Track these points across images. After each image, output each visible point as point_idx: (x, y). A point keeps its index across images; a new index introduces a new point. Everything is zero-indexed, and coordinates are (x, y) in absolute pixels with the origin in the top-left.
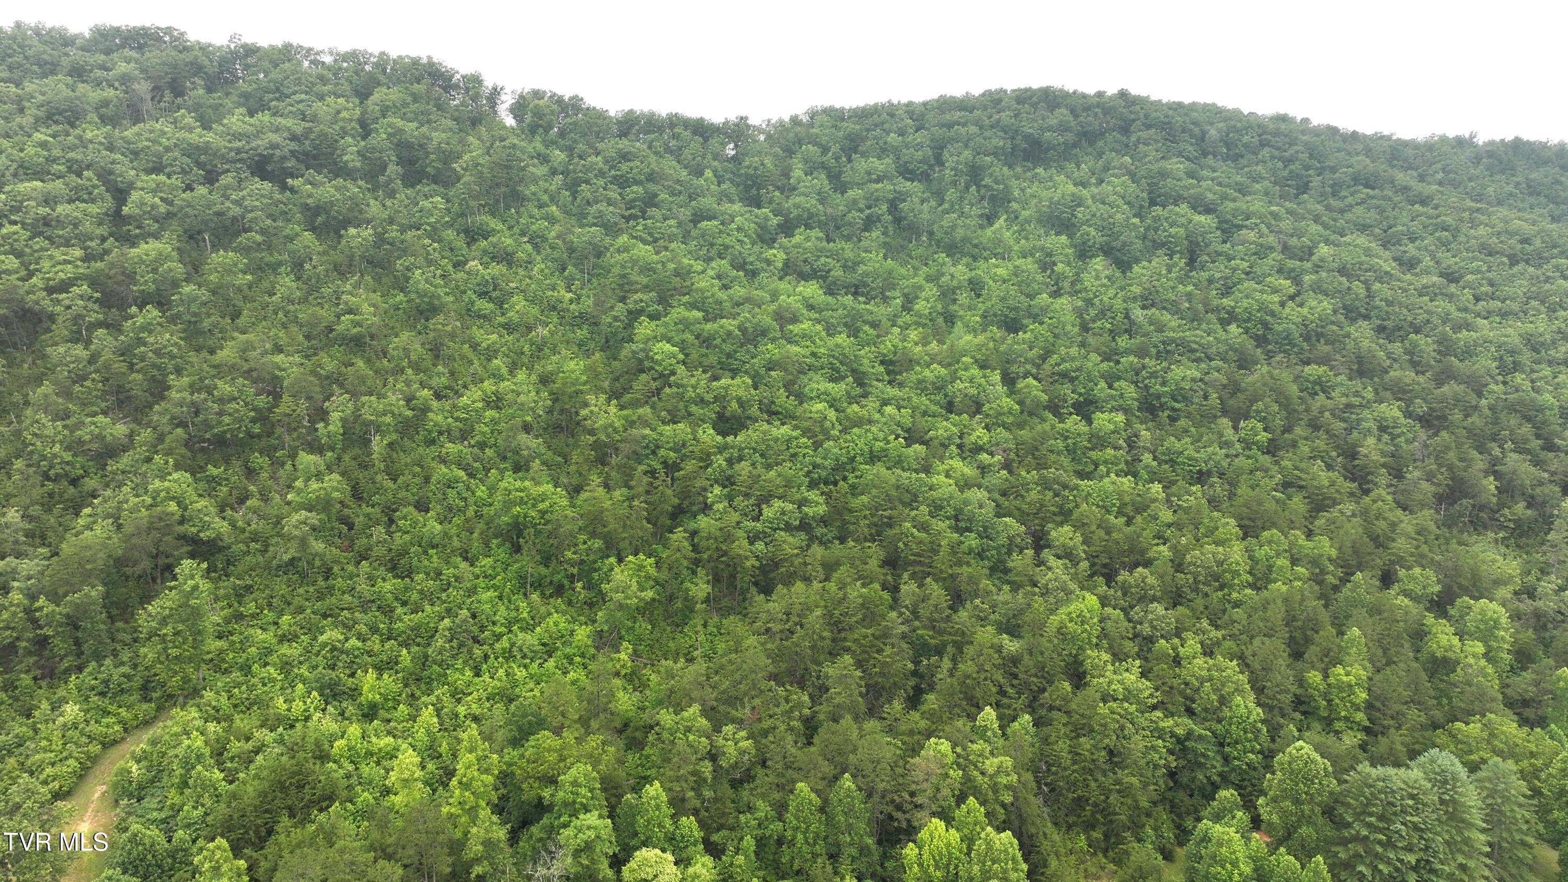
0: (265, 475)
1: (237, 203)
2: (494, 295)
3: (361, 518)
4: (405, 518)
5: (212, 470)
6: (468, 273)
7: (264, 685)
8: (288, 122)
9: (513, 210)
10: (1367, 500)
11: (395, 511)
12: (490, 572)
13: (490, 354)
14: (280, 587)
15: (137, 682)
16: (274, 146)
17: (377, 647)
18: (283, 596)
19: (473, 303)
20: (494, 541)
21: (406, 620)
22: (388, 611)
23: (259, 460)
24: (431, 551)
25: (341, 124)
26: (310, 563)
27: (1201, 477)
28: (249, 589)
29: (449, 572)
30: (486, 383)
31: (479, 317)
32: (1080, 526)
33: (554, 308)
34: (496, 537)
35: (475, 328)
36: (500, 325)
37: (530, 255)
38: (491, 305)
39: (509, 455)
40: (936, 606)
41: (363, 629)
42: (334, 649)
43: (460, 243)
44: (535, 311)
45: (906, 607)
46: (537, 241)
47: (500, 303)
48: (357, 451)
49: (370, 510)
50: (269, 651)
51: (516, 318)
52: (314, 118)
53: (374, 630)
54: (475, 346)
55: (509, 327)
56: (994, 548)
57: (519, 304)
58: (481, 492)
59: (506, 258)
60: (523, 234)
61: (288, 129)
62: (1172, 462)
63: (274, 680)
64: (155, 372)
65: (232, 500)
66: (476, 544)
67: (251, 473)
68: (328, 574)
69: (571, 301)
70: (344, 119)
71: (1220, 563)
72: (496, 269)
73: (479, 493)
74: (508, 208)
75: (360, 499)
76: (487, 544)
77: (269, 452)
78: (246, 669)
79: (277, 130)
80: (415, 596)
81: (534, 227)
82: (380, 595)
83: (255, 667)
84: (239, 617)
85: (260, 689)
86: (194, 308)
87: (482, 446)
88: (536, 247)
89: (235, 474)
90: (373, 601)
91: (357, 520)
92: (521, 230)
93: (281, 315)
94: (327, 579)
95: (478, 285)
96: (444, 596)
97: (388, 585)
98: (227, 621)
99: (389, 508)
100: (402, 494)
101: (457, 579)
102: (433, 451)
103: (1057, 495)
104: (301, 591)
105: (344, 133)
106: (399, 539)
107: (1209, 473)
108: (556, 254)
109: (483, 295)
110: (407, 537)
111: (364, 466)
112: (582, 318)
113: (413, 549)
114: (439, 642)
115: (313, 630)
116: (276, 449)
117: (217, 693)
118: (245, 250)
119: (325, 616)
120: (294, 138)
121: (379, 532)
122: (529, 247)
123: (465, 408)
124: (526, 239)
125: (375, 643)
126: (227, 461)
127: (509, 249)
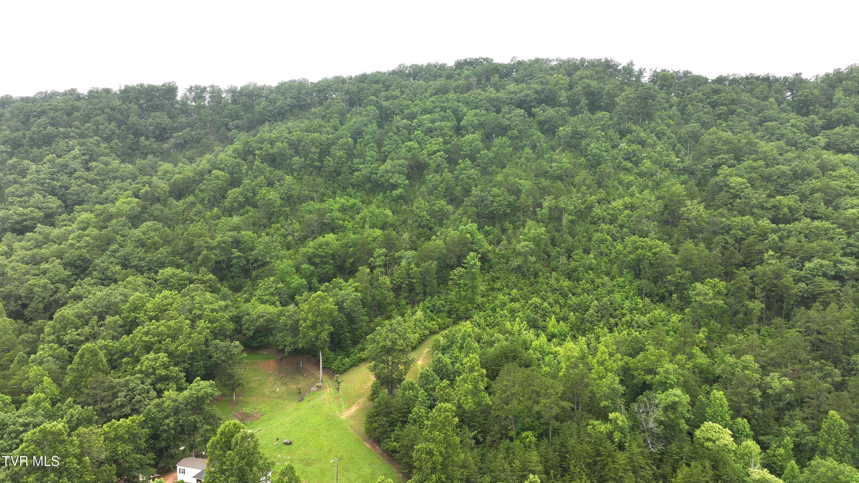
0: (510, 231)
1: (508, 119)
2: (633, 159)
3: (555, 253)
4: (577, 254)
5: (487, 228)
6: (620, 150)
7: (501, 317)
8: (535, 86)
9: (647, 122)
11: (572, 251)
12: (622, 284)
13: (629, 185)
14: (513, 278)
15: (447, 308)
16: (527, 96)
17: (558, 310)
18: (514, 282)
19: (621, 163)
20: (625, 270)
21: (573, 300)
22: (565, 296)
23: (507, 224)
24: (589, 271)
25: (559, 85)
26: (528, 270)
28: (498, 278)
29: (598, 281)
30: (626, 198)
31: (624, 169)
33: (667, 166)
35: (622, 174)
36: (636, 173)
37: (655, 142)
38: (631, 164)
39: (636, 232)
41: (551, 301)
42: (536, 307)
43: (617, 136)
44: (655, 167)
46: (660, 135)
47: (636, 164)
48: (555, 224)
49: (559, 249)
50: (504, 304)
51: (645, 170)
52: (547, 83)
53: (557, 302)
54: (621, 183)
55: (641, 175)
57: (647, 163)
58: (620, 247)
59: (642, 143)
60: (653, 132)
61: (535, 89)
63: (506, 317)
64: (466, 186)
65: (495, 242)
66: (615, 270)
67: (504, 231)
68: (536, 276)
69: (678, 162)
70: (561, 83)
72: (634, 147)
73: (618, 247)
74: (644, 120)
76: (621, 272)
77: (513, 222)
78: (494, 310)
79: (529, 89)
80: (579, 291)
81: (658, 129)
82: (561, 288)
83: (498, 309)
84: (493, 289)
85: (500, 319)
86: (485, 161)
87: (622, 226)
88: (659, 138)
89: (497, 231)
90: (558, 290)
91: (552, 254)
92: (651, 130)
93: (524, 166)
94: (535, 279)
95: (624, 154)
96: (595, 292)
97: (566, 283)
98: (487, 290)
99: (569, 250)
100: (577, 244)
101: (603, 284)
102: (595, 227)
104: (523, 281)
105: (560, 89)
106: (573, 264)
108: (671, 141)
109: (628, 159)
110: (578, 263)
111: (558, 231)
112: (685, 170)
113: (580, 269)
114: (591, 311)
115: (526, 298)
116: (516, 222)
118: (510, 138)
119: (533, 293)
120: (537, 92)
121: (564, 259)
122: (655, 138)
123: (613, 209)
124: (653, 135)
125: (557, 309)
126: (494, 226)
127: (644, 139)
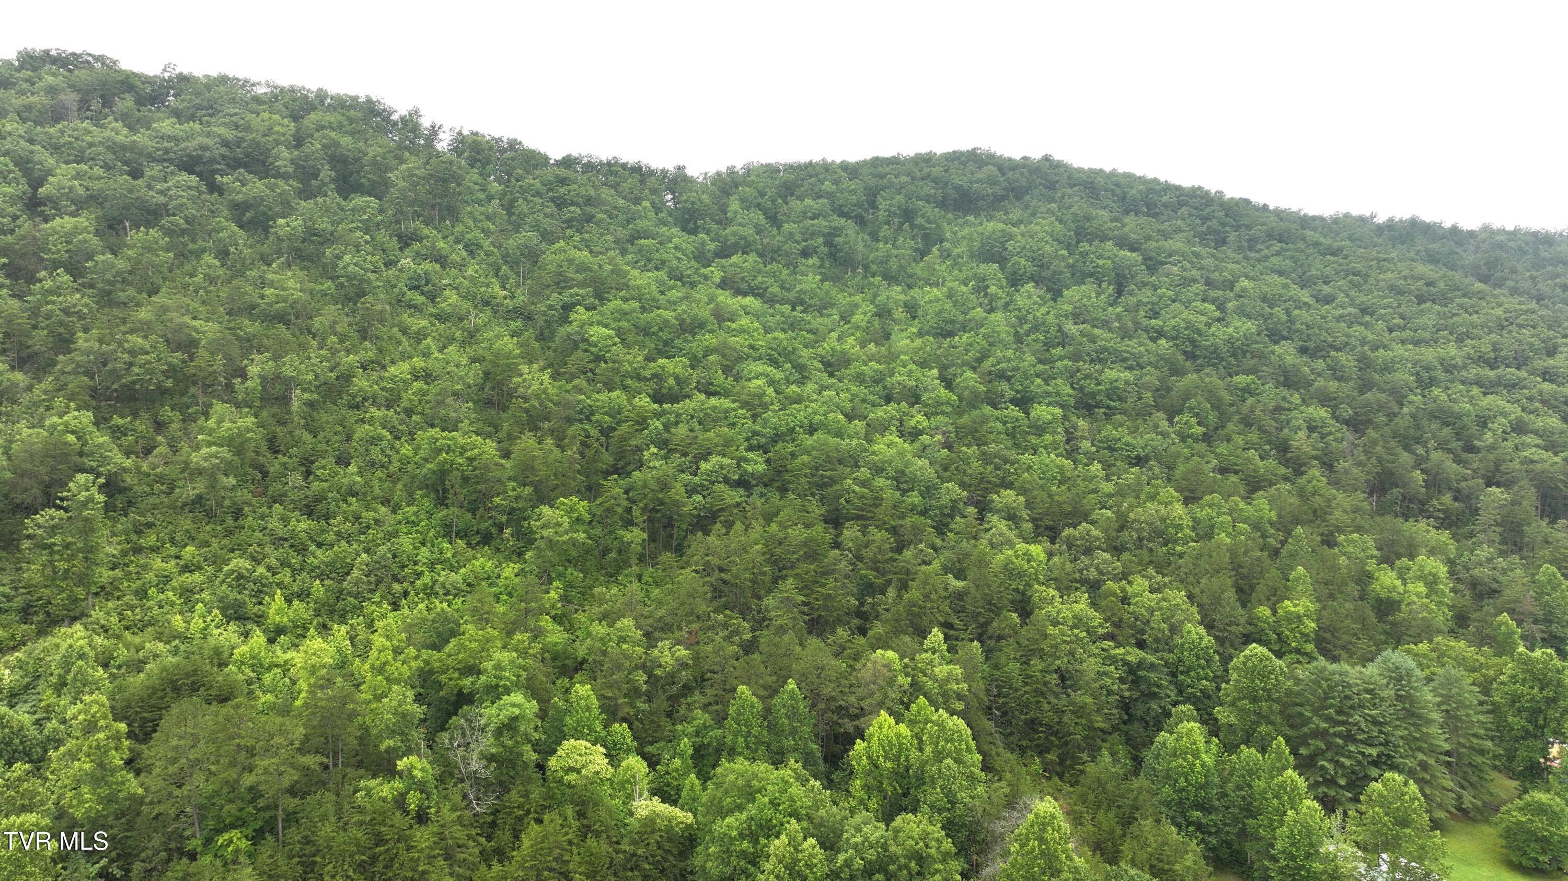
0: (175, 426)
1: (161, 192)
2: (426, 289)
3: (277, 466)
4: (324, 468)
5: (117, 420)
6: (401, 270)
7: (161, 607)
8: (222, 131)
9: (448, 222)
10: (1302, 480)
11: (312, 462)
12: (413, 518)
13: (420, 336)
14: (186, 523)
15: (18, 602)
16: (204, 148)
17: (288, 579)
18: (187, 531)
19: (404, 294)
20: (419, 492)
21: (319, 556)
22: (301, 550)
23: (167, 412)
24: (350, 499)
25: (275, 137)
26: (219, 504)
27: (1139, 461)
28: (150, 525)
29: (368, 516)
30: (415, 359)
31: (410, 307)
32: (1023, 491)
33: (487, 303)
34: (421, 489)
35: (406, 316)
36: (431, 315)
37: (464, 259)
38: (423, 298)
39: (436, 422)
40: (879, 548)
41: (274, 562)
42: (240, 577)
43: (394, 243)
44: (466, 305)
45: (849, 549)
46: (472, 249)
47: (432, 298)
48: (275, 409)
49: (285, 459)
50: (167, 579)
51: (448, 309)
52: (248, 128)
53: (285, 564)
54: (404, 331)
55: (441, 318)
56: (937, 507)
57: (452, 297)
58: (407, 450)
59: (441, 260)
60: (458, 241)
61: (220, 136)
62: (1111, 449)
63: (172, 604)
64: (61, 330)
65: (139, 448)
66: (399, 493)
67: (160, 426)
68: (238, 514)
69: (505, 298)
70: (278, 133)
71: (1163, 520)
72: (427, 266)
73: (403, 451)
74: (443, 219)
75: (277, 452)
76: (411, 495)
77: (182, 408)
78: (142, 594)
79: (208, 135)
80: (331, 537)
81: (469, 236)
82: (293, 534)
83: (152, 592)
84: (138, 550)
85: (156, 611)
86: (109, 276)
87: (409, 412)
88: (471, 254)
89: (142, 425)
90: (286, 540)
91: (272, 469)
92: (457, 238)
93: (201, 292)
94: (236, 520)
95: (410, 279)
96: (362, 537)
97: (303, 525)
98: (124, 553)
99: (307, 459)
100: (323, 446)
101: (377, 521)
102: (357, 414)
103: (997, 468)
104: (208, 528)
105: (277, 142)
106: (316, 486)
107: (1147, 459)
108: (491, 259)
109: (416, 288)
110: (326, 485)
111: (282, 423)
112: (517, 313)
113: (330, 495)
114: (356, 573)
115: (217, 562)
116: (188, 407)
117: (108, 613)
118: (168, 232)
119: (232, 551)
120: (225, 143)
121: (296, 478)
122: (464, 254)
123: (392, 379)
124: (460, 247)
125: (285, 576)
126: (135, 415)
127: (444, 253)
